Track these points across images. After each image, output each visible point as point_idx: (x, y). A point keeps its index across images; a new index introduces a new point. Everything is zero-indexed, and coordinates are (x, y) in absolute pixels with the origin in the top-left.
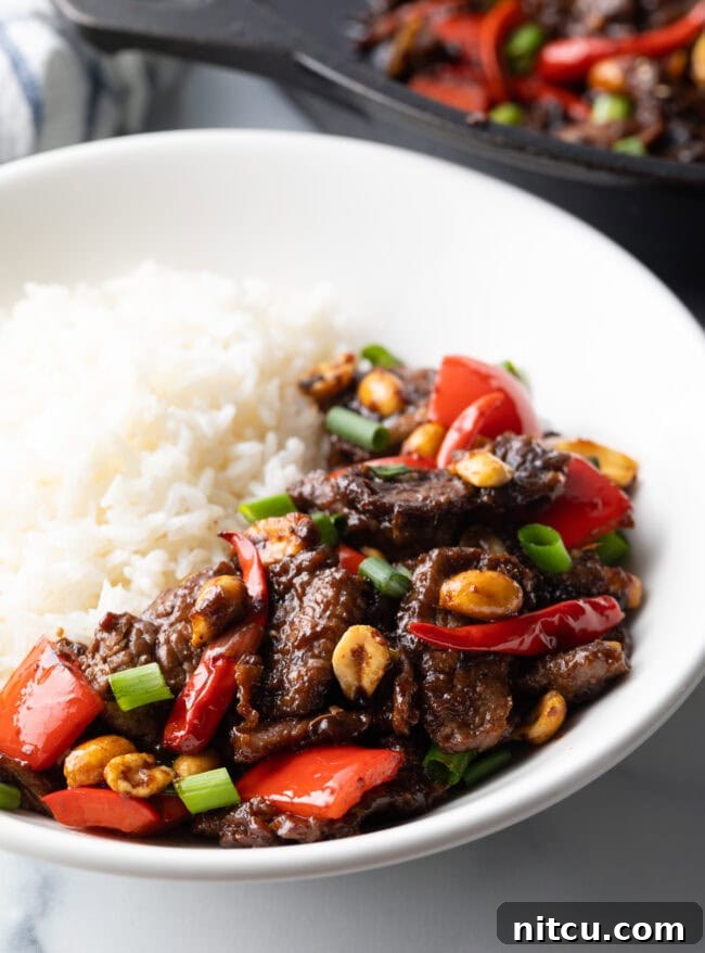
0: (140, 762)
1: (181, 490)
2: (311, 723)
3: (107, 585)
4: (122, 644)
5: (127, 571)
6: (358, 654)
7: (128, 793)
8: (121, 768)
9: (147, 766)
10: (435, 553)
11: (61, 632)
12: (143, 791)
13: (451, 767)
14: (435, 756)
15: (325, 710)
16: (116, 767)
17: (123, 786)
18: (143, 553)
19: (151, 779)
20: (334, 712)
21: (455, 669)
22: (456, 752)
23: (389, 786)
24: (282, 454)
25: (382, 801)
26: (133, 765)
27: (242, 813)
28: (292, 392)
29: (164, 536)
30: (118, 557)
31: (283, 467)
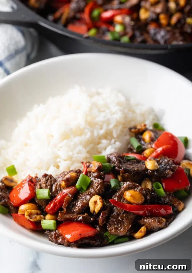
0: (36, 213)
1: (80, 148)
2: (79, 216)
3: (52, 166)
4: (45, 182)
5: (59, 164)
6: (96, 202)
7: (28, 220)
8: (29, 213)
9: (37, 214)
10: (128, 182)
11: (37, 174)
12: (32, 220)
13: (110, 238)
14: (106, 234)
15: (83, 214)
16: (28, 212)
17: (28, 218)
18: (65, 160)
19: (35, 218)
20: (85, 215)
21: (121, 213)
22: (112, 234)
23: (90, 238)
24: (114, 145)
25: (87, 241)
26: (33, 213)
27: (53, 233)
28: (127, 130)
29: (72, 158)
30: (58, 160)
31: (111, 149)
